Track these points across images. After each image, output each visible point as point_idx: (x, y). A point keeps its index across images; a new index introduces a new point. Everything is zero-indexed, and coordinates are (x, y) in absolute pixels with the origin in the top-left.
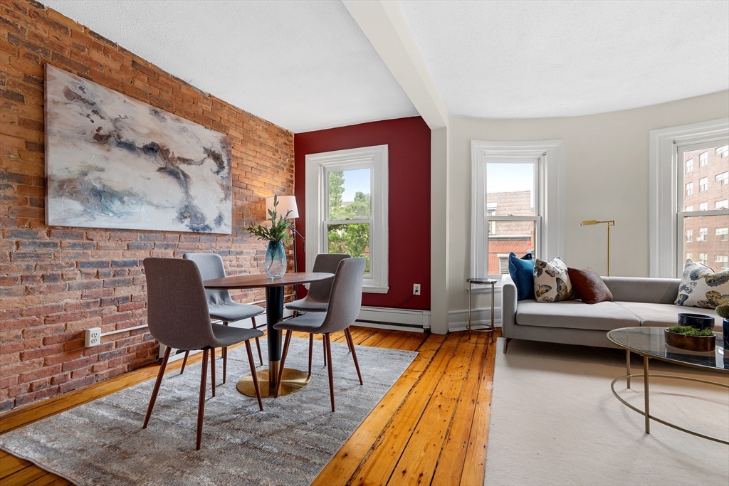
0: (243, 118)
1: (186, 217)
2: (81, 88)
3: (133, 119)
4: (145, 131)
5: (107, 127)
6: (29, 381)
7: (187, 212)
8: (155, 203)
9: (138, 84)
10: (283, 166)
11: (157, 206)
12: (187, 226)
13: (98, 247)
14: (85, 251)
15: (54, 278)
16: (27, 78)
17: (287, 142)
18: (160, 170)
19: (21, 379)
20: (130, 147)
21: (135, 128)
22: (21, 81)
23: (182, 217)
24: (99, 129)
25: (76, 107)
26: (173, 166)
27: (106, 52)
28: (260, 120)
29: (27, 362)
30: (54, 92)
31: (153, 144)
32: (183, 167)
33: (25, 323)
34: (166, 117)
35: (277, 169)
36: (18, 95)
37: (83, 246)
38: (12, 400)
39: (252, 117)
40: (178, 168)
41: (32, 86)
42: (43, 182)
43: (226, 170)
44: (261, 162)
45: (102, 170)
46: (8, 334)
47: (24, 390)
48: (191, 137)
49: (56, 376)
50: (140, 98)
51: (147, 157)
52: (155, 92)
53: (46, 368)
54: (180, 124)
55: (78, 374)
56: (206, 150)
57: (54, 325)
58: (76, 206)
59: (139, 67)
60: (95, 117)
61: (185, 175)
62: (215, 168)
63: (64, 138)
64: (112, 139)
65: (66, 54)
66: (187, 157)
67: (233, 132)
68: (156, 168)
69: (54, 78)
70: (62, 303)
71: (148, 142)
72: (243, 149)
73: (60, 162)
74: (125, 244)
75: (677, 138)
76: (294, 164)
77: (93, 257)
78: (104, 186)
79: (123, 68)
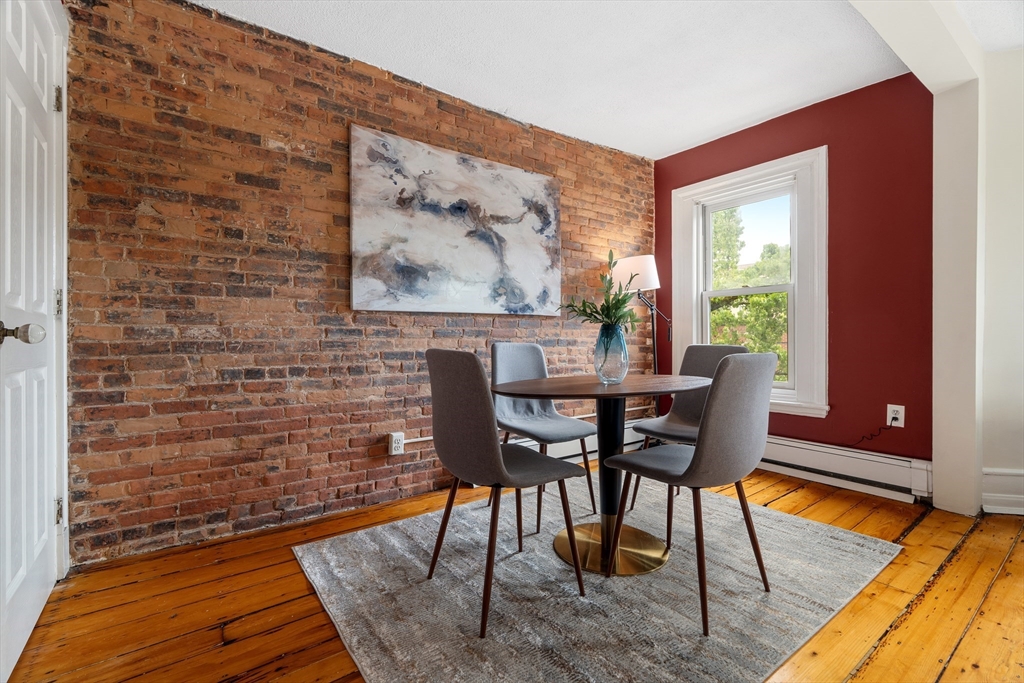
0: (576, 149)
1: (501, 295)
2: (384, 145)
3: (438, 173)
4: (451, 186)
5: (410, 187)
6: (336, 485)
7: (501, 287)
8: (464, 277)
9: (446, 128)
10: (636, 212)
11: (466, 282)
12: (502, 306)
13: (402, 335)
14: (389, 339)
15: (358, 371)
16: (335, 144)
17: (643, 176)
18: (470, 234)
19: (330, 483)
20: (434, 208)
21: (441, 184)
22: (329, 149)
23: (496, 294)
24: (403, 190)
25: (379, 169)
26: (484, 227)
27: (410, 96)
28: (601, 148)
29: (335, 464)
30: (358, 156)
31: (461, 202)
32: (497, 228)
33: (333, 421)
34: (476, 164)
35: (627, 217)
36: (327, 165)
37: (387, 334)
38: (322, 504)
39: (589, 146)
40: (491, 229)
41: (338, 152)
42: (349, 258)
43: (553, 226)
44: (604, 210)
45: (405, 241)
46: (319, 431)
47: (332, 496)
48: (507, 187)
49: (361, 484)
50: (447, 146)
51: (454, 219)
52: (464, 134)
53: (351, 473)
54: (493, 171)
55: (382, 486)
56: (526, 202)
57: (359, 425)
58: (379, 286)
59: (446, 106)
60: (398, 178)
61: (501, 240)
62: (538, 225)
63: (368, 206)
64: (416, 202)
65: (370, 109)
66: (502, 214)
67: (562, 173)
68: (465, 232)
69: (358, 139)
70: (367, 400)
71: (454, 200)
72: (577, 195)
73: (369, 233)
74: (430, 331)
76: (654, 208)
77: (397, 346)
78: (407, 259)
79: (428, 112)
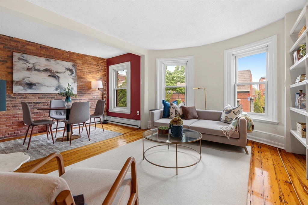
0: (82, 57)
2: (23, 57)
3: (39, 62)
4: (44, 65)
5: (31, 66)
6: (8, 132)
7: (59, 88)
8: (47, 85)
9: (42, 52)
10: (101, 70)
11: (48, 86)
12: (59, 92)
13: (29, 98)
14: (24, 99)
15: (15, 106)
16: (8, 56)
17: (103, 62)
18: (49, 76)
19: (6, 132)
20: (38, 70)
21: (40, 65)
22: (6, 57)
23: (57, 89)
24: (29, 67)
25: (21, 62)
26: (53, 74)
27: (31, 45)
28: (90, 56)
29: (8, 127)
30: (15, 59)
31: (46, 69)
32: (57, 74)
33: (7, 118)
34: (51, 60)
35: (98, 71)
36: (6, 61)
37: (24, 98)
38: (3, 136)
39: (86, 56)
40: (55, 75)
41: (9, 58)
42: (12, 82)
43: (74, 74)
44: (91, 70)
45: (29, 78)
46: (3, 120)
47: (7, 134)
48: (61, 65)
49: (16, 132)
50: (42, 56)
51: (44, 73)
52: (48, 53)
53: (13, 129)
54: (56, 62)
55: (22, 132)
56: (66, 68)
57: (15, 119)
58: (21, 88)
59: (42, 47)
60: (27, 64)
61: (58, 77)
62: (70, 73)
63: (18, 70)
64: (33, 69)
65: (19, 48)
66: (59, 71)
67: (78, 62)
68: (48, 75)
69: (15, 55)
70: (18, 113)
71: (44, 68)
72: (83, 67)
73: (17, 76)
74: (37, 97)
75: (233, 53)
76: (106, 69)
77: (27, 101)
78: (30, 82)
79: (37, 49)
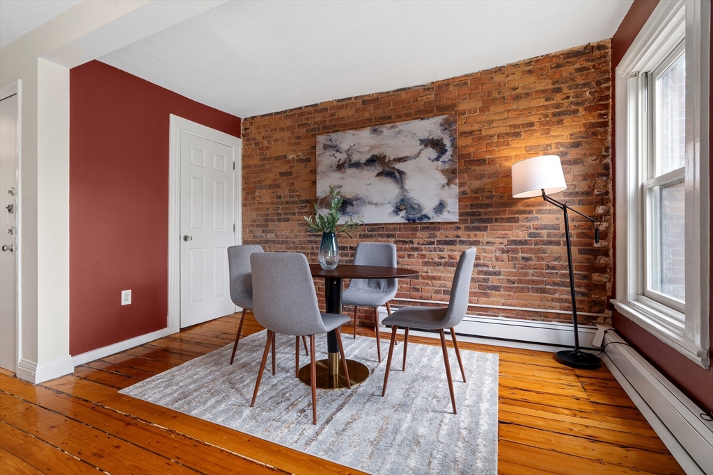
1: (402, 210)
2: (330, 140)
3: (358, 144)
4: (367, 149)
5: (343, 157)
7: (403, 205)
8: (375, 202)
9: (366, 115)
10: (574, 107)
11: (376, 204)
12: (403, 217)
16: (311, 148)
18: (379, 175)
20: (357, 165)
21: (360, 150)
23: (398, 210)
24: (340, 160)
25: (328, 153)
26: (389, 168)
27: (346, 106)
30: (319, 150)
31: (373, 156)
32: (399, 166)
34: (383, 130)
36: (309, 158)
40: (394, 168)
41: (311, 151)
42: (315, 201)
43: (449, 153)
44: (520, 121)
45: (341, 187)
48: (406, 136)
50: (365, 125)
51: (368, 168)
52: (380, 113)
54: (395, 130)
56: (422, 141)
59: (366, 102)
60: (338, 155)
61: (401, 173)
62: (434, 154)
63: (323, 173)
64: (346, 164)
65: (327, 123)
66: (402, 155)
67: (463, 106)
68: (376, 174)
69: (319, 142)
71: (368, 156)
72: (484, 118)
73: (322, 187)
74: (357, 235)
78: (342, 196)
79: (357, 110)
